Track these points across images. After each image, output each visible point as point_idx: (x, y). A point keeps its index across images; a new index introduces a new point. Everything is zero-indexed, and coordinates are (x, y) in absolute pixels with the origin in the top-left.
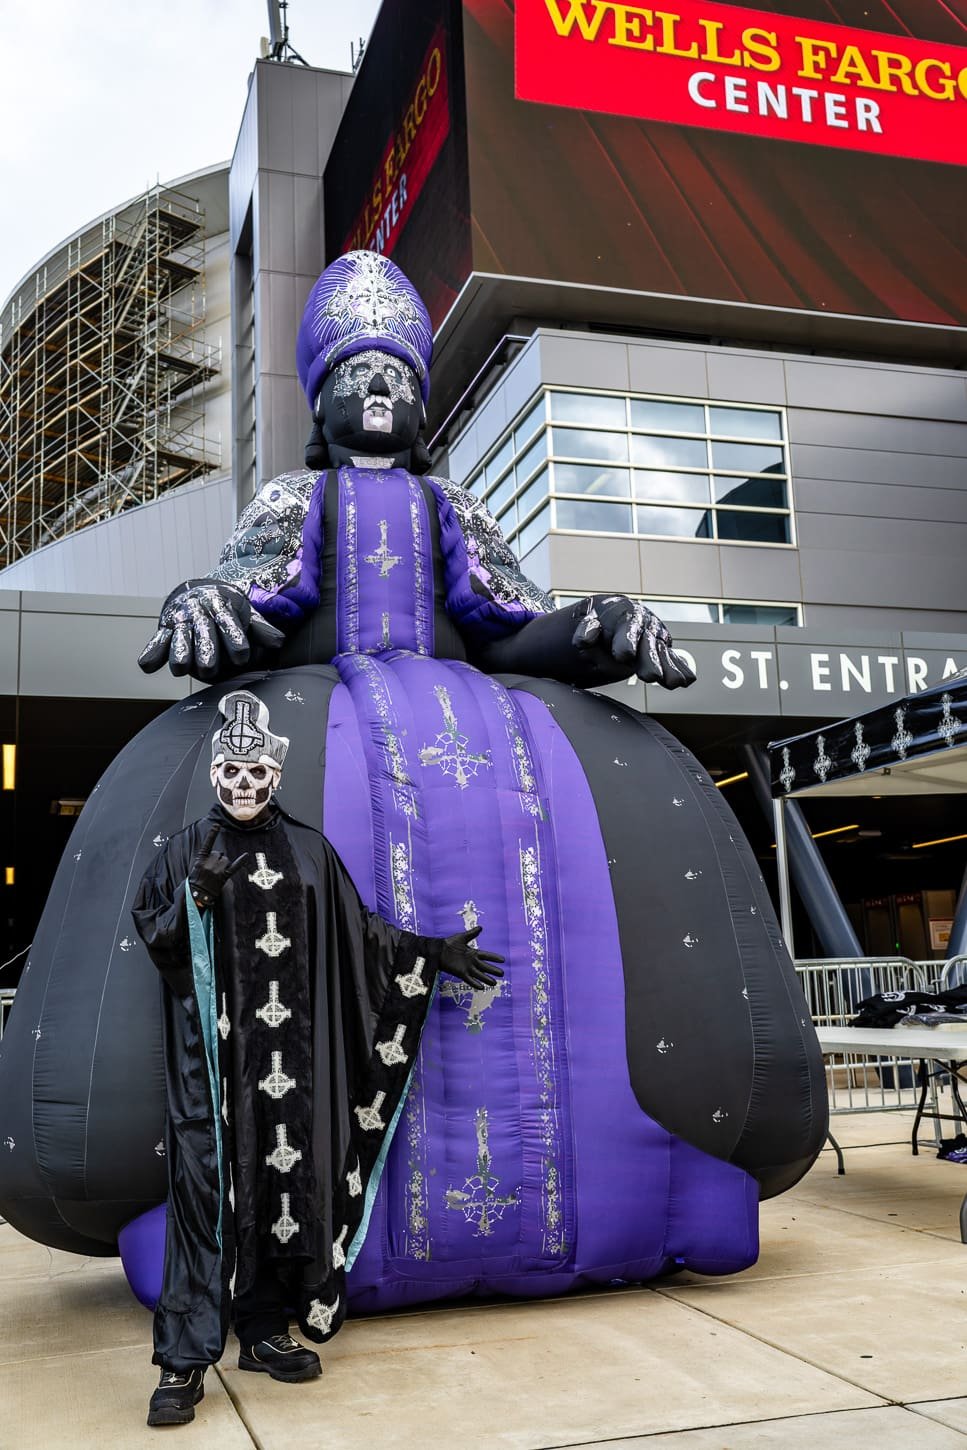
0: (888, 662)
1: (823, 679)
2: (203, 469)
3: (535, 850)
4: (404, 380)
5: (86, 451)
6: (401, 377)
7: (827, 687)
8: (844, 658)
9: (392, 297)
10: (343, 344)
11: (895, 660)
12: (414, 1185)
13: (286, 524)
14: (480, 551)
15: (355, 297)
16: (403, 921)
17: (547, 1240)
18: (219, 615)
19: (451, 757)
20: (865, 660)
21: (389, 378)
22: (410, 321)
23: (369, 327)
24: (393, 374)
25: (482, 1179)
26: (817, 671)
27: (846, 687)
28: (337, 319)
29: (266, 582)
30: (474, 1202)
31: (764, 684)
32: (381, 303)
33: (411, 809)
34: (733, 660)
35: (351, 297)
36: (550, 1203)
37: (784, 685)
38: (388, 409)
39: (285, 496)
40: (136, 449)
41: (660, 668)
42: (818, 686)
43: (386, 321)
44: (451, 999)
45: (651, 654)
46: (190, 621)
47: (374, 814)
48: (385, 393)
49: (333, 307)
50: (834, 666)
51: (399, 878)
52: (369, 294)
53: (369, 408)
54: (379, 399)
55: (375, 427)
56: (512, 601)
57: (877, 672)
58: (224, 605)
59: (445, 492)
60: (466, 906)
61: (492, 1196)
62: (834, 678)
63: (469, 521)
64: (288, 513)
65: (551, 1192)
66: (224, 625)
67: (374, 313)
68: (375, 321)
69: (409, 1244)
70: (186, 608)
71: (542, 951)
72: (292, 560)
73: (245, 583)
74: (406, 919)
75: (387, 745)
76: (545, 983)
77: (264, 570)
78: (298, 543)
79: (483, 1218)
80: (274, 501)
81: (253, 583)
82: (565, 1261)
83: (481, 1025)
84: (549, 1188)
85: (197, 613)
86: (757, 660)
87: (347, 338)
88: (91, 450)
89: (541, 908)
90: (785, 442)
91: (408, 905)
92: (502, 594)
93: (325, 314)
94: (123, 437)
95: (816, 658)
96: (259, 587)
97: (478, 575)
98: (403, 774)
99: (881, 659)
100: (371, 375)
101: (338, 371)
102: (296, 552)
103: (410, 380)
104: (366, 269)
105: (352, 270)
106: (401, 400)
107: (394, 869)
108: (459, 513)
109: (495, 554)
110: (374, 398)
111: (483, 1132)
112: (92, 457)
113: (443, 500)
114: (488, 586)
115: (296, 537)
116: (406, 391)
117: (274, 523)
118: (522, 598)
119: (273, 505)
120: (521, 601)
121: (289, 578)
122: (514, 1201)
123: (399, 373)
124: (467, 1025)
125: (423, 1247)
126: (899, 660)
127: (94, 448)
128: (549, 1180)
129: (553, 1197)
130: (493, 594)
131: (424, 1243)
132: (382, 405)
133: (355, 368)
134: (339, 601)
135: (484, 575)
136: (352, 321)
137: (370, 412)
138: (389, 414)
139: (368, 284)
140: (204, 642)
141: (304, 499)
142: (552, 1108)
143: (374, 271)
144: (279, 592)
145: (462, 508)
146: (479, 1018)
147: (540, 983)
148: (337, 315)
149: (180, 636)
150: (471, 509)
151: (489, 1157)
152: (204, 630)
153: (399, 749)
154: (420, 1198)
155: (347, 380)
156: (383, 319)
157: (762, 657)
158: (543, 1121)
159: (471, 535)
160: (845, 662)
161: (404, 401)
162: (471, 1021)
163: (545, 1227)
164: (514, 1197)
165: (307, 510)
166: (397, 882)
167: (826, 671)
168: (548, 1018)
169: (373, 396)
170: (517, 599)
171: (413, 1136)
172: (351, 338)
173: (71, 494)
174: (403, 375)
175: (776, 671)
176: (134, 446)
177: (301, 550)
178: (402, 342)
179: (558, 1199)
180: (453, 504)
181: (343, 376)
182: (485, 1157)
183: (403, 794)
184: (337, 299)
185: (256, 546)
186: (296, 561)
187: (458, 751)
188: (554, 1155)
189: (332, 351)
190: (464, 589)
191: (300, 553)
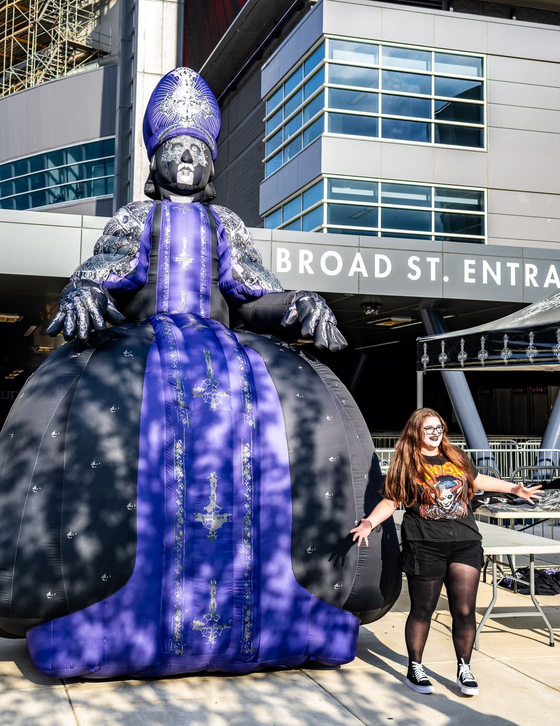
0: (513, 266)
1: (471, 276)
2: (98, 54)
3: (250, 445)
4: (202, 153)
5: (19, 36)
6: (200, 151)
7: (473, 281)
8: (485, 264)
9: (198, 101)
10: (168, 130)
11: (517, 265)
12: (177, 617)
13: (131, 238)
14: (238, 255)
15: (177, 102)
16: (179, 481)
17: (244, 647)
18: (91, 307)
19: (209, 393)
20: (498, 264)
21: (193, 152)
22: (207, 116)
23: (184, 120)
24: (196, 150)
25: (211, 615)
26: (467, 271)
27: (485, 281)
28: (166, 114)
29: (118, 271)
30: (207, 627)
31: (433, 278)
32: (192, 105)
33: (186, 421)
34: (415, 262)
35: (175, 101)
36: (246, 628)
37: (446, 279)
38: (192, 171)
39: (131, 221)
40: (53, 38)
41: (327, 342)
42: (467, 280)
43: (194, 117)
44: (201, 522)
45: (322, 333)
46: (75, 309)
47: (167, 423)
48: (191, 161)
49: (164, 106)
50: (478, 267)
51: (178, 458)
52: (185, 99)
53: (181, 170)
54: (187, 165)
55: (183, 181)
56: (255, 284)
57: (506, 272)
58: (94, 301)
59: (221, 219)
60: (211, 474)
61: (216, 624)
62: (478, 275)
63: (233, 237)
64: (132, 231)
65: (247, 623)
66: (93, 314)
67: (187, 112)
68: (187, 117)
69: (173, 646)
70: (73, 302)
71: (250, 498)
72: (133, 259)
73: (107, 271)
74: (180, 480)
75: (176, 385)
76: (251, 515)
77: (117, 264)
78: (137, 249)
79: (211, 635)
80: (125, 223)
81: (111, 271)
82: (252, 657)
83: (216, 537)
84: (246, 621)
85: (79, 305)
86: (430, 262)
87: (171, 126)
88: (21, 36)
89: (251, 476)
90: (484, 79)
91: (182, 473)
92: (249, 280)
93: (159, 110)
94: (45, 29)
95: (467, 262)
96: (114, 273)
97: (236, 269)
98: (183, 402)
99: (509, 264)
100: (183, 150)
101: (165, 145)
102: (136, 254)
103: (205, 152)
104: (184, 83)
105: (176, 84)
106: (199, 165)
107: (175, 453)
108: (228, 232)
109: (247, 257)
110: (184, 164)
111: (214, 591)
112: (22, 40)
113: (220, 223)
114: (242, 276)
115: (136, 246)
116: (203, 160)
117: (124, 236)
118: (260, 282)
119: (124, 225)
120: (260, 284)
121: (131, 270)
122: (227, 627)
123: (199, 149)
124: (209, 536)
125: (180, 648)
126: (520, 265)
127: (24, 35)
128: (246, 616)
129: (248, 625)
130: (244, 280)
131: (181, 646)
132: (188, 169)
133: (174, 145)
134: (158, 282)
135: (239, 270)
136: (174, 116)
137: (181, 172)
138: (192, 174)
139: (185, 94)
140: (82, 323)
141: (141, 223)
142: (250, 580)
143: (189, 85)
144: (125, 277)
145: (230, 230)
146: (215, 533)
147: (248, 515)
148: (166, 112)
149: (70, 318)
150: (235, 230)
151: (216, 605)
152: (83, 316)
153: (182, 388)
154: (180, 624)
155: (169, 152)
156: (192, 115)
157: (433, 261)
158: (245, 586)
159: (234, 246)
160: (486, 265)
161: (201, 165)
162: (210, 535)
163: (243, 640)
164: (227, 625)
165: (143, 230)
166: (177, 460)
167: (473, 271)
168: (251, 533)
169: (183, 163)
170: (258, 282)
171: (178, 592)
172: (173, 127)
173: (8, 66)
174: (201, 150)
175: (442, 269)
176: (52, 36)
177: (138, 253)
178: (202, 130)
179: (251, 626)
180: (225, 227)
181: (167, 149)
182: (214, 604)
183: (182, 413)
184: (166, 102)
185: (114, 249)
186: (135, 259)
187: (213, 390)
188: (250, 604)
189: (162, 133)
190: (228, 277)
191: (138, 255)
